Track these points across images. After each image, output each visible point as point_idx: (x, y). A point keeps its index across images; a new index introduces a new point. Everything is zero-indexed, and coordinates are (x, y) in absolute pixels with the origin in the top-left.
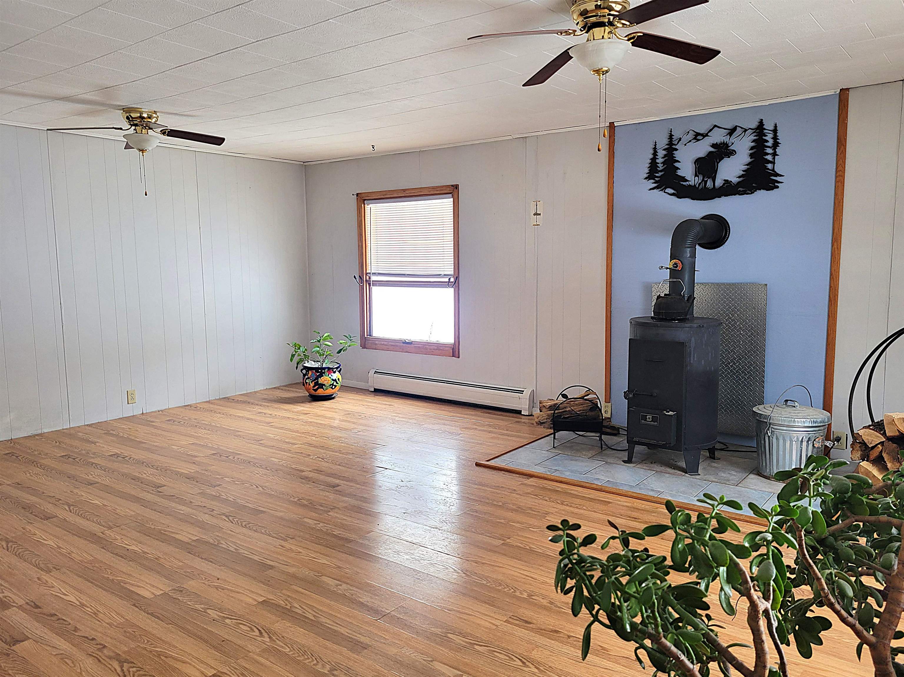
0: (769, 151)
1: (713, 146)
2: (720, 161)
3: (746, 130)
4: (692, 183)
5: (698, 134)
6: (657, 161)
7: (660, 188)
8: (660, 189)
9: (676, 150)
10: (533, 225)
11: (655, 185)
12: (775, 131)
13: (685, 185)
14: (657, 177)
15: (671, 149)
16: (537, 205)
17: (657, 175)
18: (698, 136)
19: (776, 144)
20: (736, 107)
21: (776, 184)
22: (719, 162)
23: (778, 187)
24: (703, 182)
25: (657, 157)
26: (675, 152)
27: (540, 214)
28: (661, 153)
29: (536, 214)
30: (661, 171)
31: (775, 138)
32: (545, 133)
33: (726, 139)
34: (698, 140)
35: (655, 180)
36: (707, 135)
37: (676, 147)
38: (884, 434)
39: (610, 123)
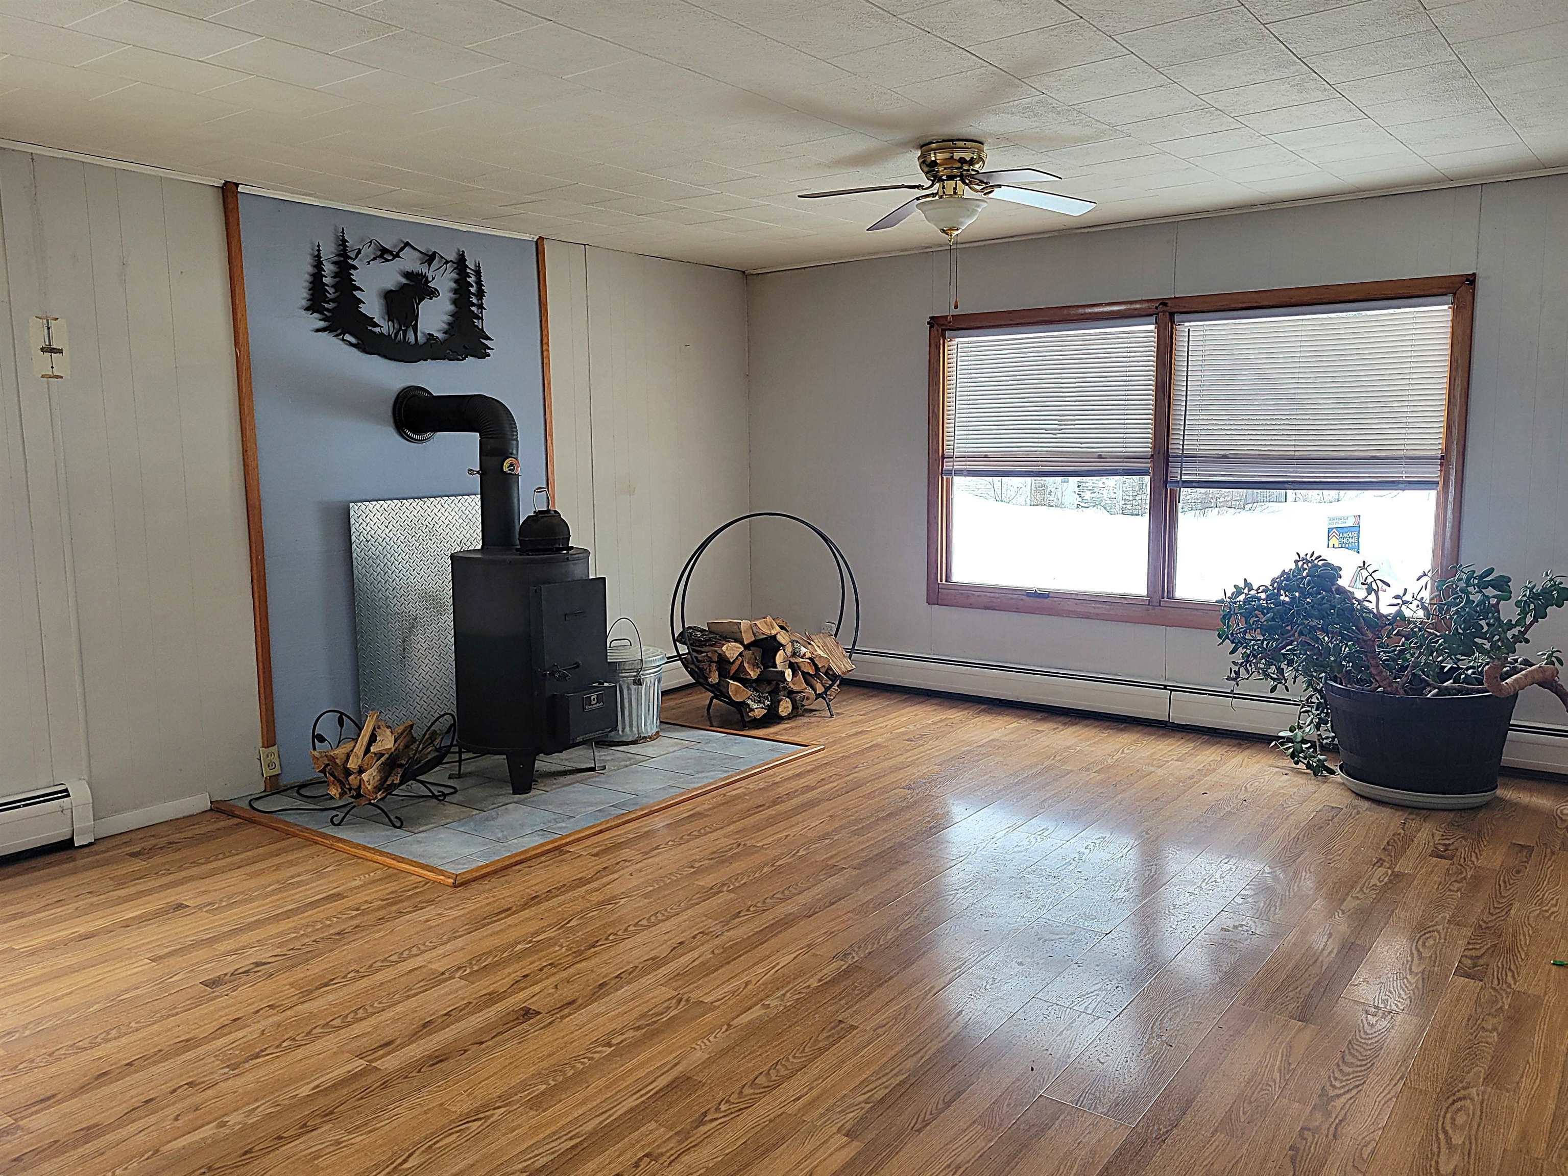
0: (474, 300)
1: (407, 275)
2: (420, 302)
3: (447, 262)
4: (385, 330)
5: (384, 251)
6: (325, 280)
7: (336, 331)
8: (335, 333)
9: (355, 268)
10: (43, 376)
11: (322, 324)
12: (478, 273)
13: (375, 333)
14: (327, 310)
15: (344, 266)
16: (49, 328)
17: (326, 306)
18: (384, 254)
19: (480, 294)
20: (431, 221)
21: (487, 351)
22: (419, 304)
23: (489, 355)
24: (401, 332)
25: (323, 273)
26: (352, 272)
27: (60, 351)
28: (328, 268)
29: (49, 349)
30: (332, 300)
31: (479, 283)
32: (59, 154)
33: (424, 269)
34: (387, 260)
35: (325, 315)
36: (397, 255)
37: (354, 263)
38: (742, 643)
39: (226, 182)
